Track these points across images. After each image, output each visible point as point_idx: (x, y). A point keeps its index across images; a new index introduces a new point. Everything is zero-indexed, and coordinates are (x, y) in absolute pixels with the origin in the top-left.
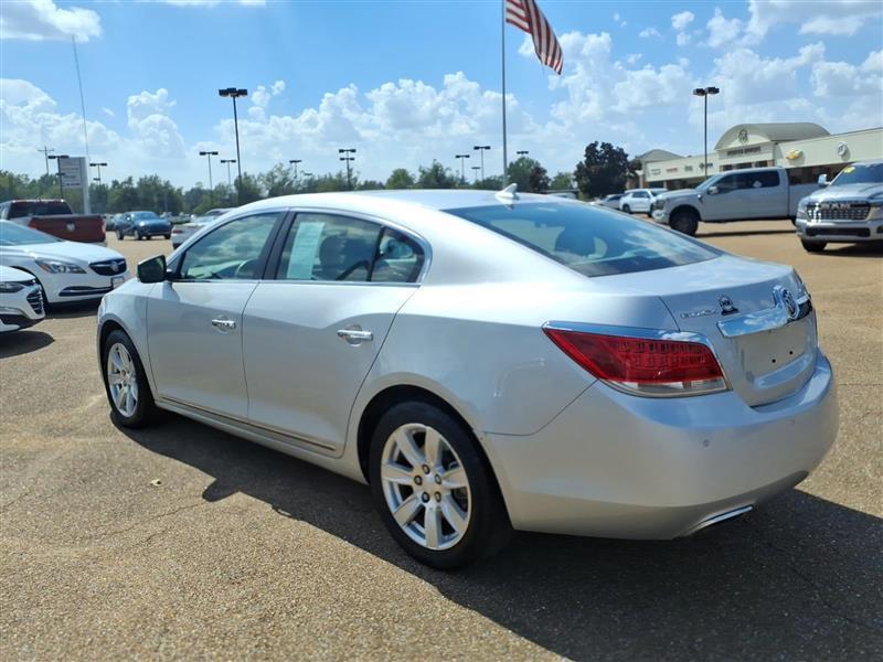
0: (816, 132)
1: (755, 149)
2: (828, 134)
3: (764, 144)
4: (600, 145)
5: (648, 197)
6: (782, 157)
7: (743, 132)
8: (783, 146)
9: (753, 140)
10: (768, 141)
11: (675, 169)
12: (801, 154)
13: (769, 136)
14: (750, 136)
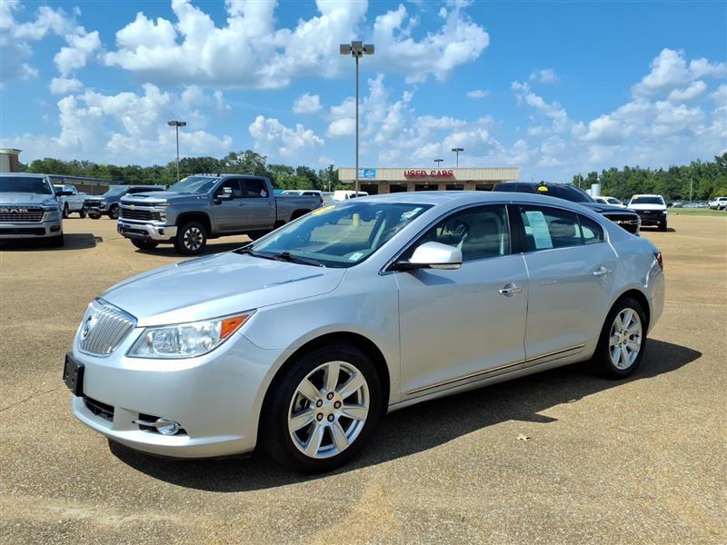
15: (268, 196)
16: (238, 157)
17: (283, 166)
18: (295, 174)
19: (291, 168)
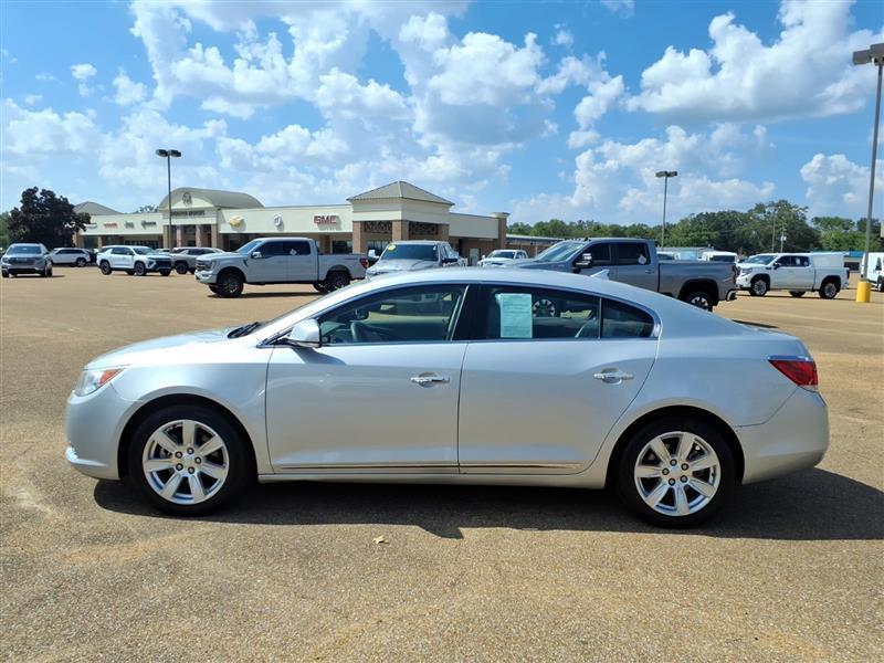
0: (252, 204)
1: (200, 212)
2: (262, 206)
3: (209, 209)
4: (40, 191)
5: (131, 254)
6: (225, 222)
7: (187, 194)
8: (225, 213)
9: (197, 204)
10: (212, 206)
11: (115, 225)
12: (242, 221)
13: (212, 201)
14: (193, 200)
15: (648, 262)
16: (767, 210)
17: (837, 218)
18: (855, 229)
19: (849, 221)
